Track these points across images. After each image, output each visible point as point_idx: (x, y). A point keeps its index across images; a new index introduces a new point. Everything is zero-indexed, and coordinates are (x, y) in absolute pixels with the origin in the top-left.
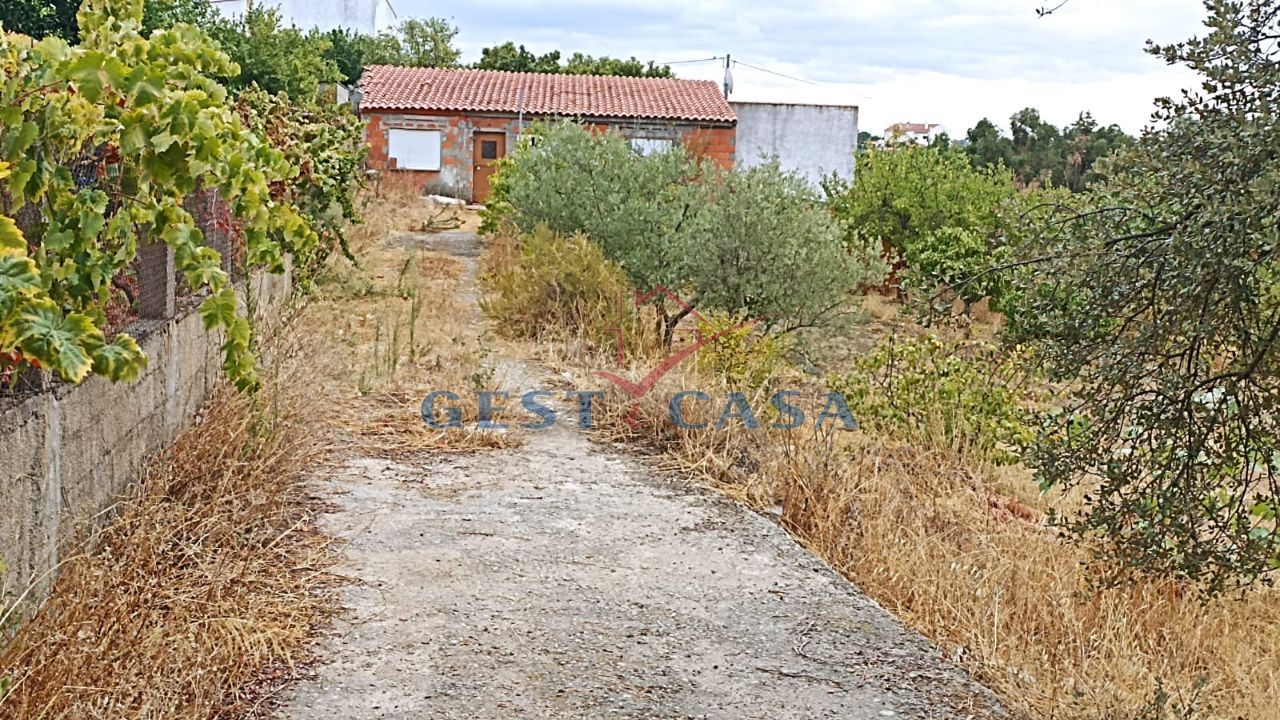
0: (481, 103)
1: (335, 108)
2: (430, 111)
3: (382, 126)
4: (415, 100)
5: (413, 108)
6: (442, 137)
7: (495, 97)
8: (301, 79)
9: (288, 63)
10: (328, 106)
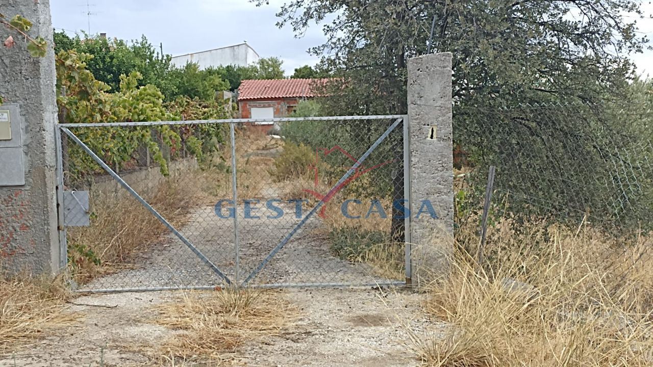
0: (290, 93)
1: (222, 101)
2: (268, 99)
3: (248, 107)
4: (262, 95)
5: (261, 98)
6: (274, 109)
7: (297, 90)
8: (208, 90)
9: (203, 84)
10: (220, 100)
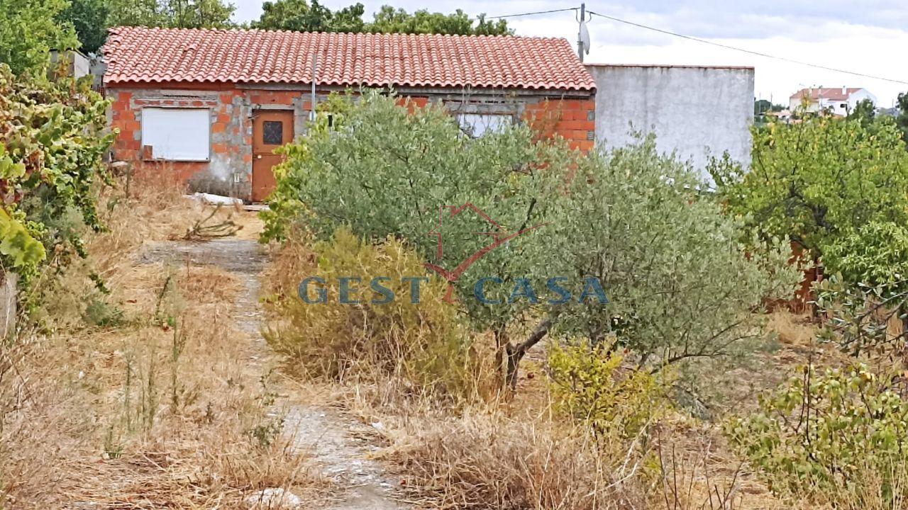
0: (261, 72)
1: (71, 84)
2: (196, 85)
3: (133, 106)
4: (176, 70)
5: (174, 81)
6: (211, 117)
7: (279, 64)
8: (28, 47)
9: (13, 27)
10: (62, 81)
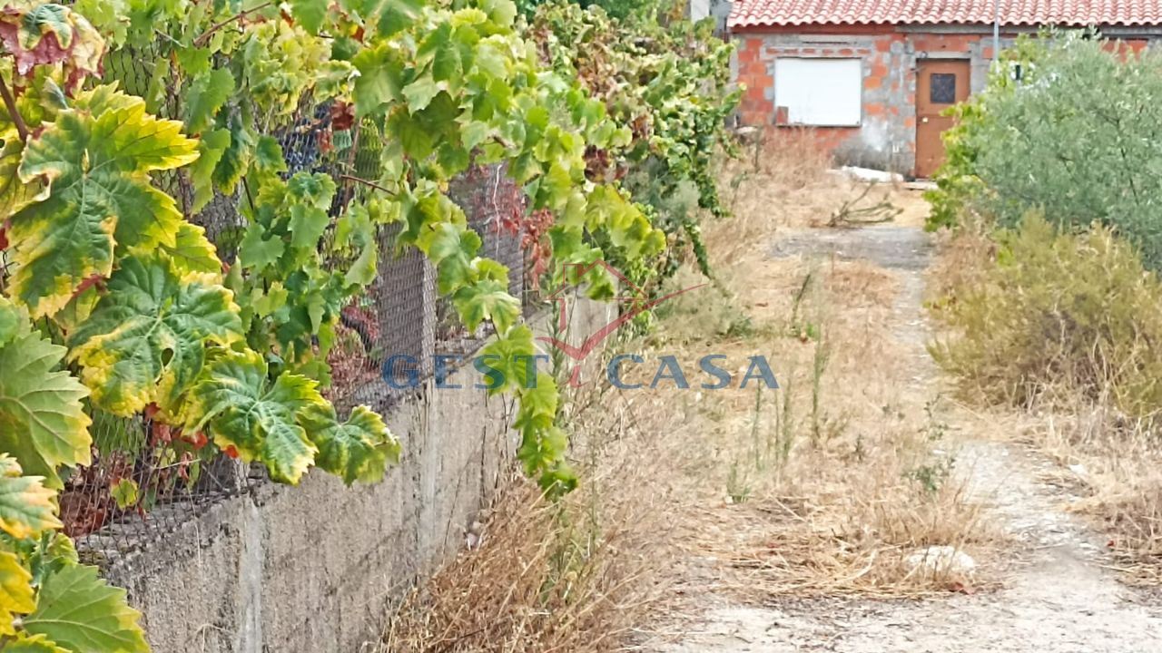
0: (928, 10)
1: (686, 28)
2: (843, 28)
3: (764, 56)
4: (818, 10)
5: (815, 23)
6: (864, 68)
10: (676, 25)
